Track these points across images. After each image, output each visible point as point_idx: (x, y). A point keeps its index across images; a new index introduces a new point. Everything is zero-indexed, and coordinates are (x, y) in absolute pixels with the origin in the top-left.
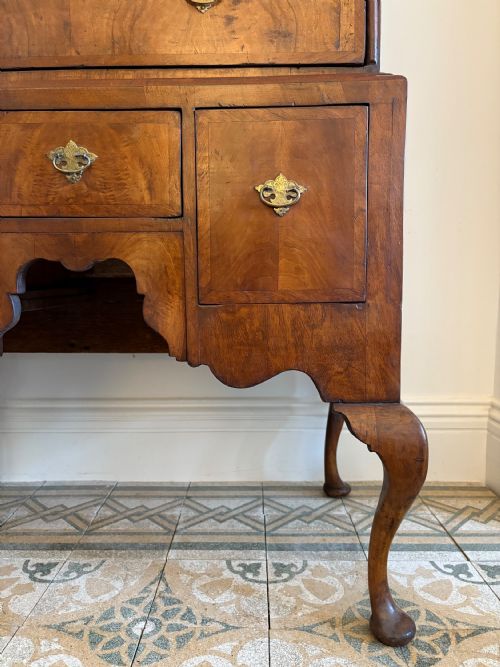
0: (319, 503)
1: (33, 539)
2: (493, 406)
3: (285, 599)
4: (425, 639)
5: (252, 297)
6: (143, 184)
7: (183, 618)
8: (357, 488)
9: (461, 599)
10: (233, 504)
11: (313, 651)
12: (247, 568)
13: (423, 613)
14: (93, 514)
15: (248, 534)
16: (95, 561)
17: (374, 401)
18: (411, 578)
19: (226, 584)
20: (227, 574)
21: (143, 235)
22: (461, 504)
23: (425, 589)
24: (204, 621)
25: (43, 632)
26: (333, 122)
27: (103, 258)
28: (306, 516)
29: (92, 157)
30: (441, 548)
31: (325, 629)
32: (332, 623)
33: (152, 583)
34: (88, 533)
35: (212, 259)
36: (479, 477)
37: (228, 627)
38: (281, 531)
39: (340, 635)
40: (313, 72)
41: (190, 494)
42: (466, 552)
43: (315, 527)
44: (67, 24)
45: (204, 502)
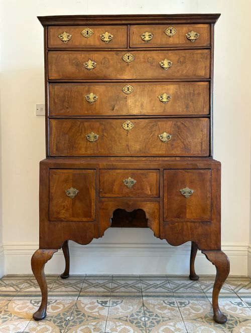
0: (189, 282)
1: (95, 294)
2: (249, 247)
3: (185, 312)
4: (230, 322)
5: (179, 220)
6: (149, 189)
7: (155, 316)
8: (201, 277)
9: (240, 312)
10: (158, 282)
11: (197, 325)
12: (171, 303)
13: (229, 315)
14: (110, 285)
15: (167, 292)
16: (120, 301)
17: (214, 250)
18: (224, 306)
19: (165, 308)
20: (164, 305)
21: (148, 202)
22: (239, 283)
23: (229, 309)
24: (162, 317)
25: (115, 320)
26: (201, 173)
27: (137, 209)
28: (185, 286)
29: (135, 181)
30: (233, 297)
31: (200, 319)
32: (201, 318)
33: (142, 307)
34: (112, 292)
35: (168, 209)
36: (245, 274)
37: (170, 319)
38: (178, 291)
39: (205, 321)
40: (195, 159)
41: (141, 279)
42: (242, 299)
43: (189, 290)
44: (127, 145)
45: (148, 282)
